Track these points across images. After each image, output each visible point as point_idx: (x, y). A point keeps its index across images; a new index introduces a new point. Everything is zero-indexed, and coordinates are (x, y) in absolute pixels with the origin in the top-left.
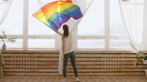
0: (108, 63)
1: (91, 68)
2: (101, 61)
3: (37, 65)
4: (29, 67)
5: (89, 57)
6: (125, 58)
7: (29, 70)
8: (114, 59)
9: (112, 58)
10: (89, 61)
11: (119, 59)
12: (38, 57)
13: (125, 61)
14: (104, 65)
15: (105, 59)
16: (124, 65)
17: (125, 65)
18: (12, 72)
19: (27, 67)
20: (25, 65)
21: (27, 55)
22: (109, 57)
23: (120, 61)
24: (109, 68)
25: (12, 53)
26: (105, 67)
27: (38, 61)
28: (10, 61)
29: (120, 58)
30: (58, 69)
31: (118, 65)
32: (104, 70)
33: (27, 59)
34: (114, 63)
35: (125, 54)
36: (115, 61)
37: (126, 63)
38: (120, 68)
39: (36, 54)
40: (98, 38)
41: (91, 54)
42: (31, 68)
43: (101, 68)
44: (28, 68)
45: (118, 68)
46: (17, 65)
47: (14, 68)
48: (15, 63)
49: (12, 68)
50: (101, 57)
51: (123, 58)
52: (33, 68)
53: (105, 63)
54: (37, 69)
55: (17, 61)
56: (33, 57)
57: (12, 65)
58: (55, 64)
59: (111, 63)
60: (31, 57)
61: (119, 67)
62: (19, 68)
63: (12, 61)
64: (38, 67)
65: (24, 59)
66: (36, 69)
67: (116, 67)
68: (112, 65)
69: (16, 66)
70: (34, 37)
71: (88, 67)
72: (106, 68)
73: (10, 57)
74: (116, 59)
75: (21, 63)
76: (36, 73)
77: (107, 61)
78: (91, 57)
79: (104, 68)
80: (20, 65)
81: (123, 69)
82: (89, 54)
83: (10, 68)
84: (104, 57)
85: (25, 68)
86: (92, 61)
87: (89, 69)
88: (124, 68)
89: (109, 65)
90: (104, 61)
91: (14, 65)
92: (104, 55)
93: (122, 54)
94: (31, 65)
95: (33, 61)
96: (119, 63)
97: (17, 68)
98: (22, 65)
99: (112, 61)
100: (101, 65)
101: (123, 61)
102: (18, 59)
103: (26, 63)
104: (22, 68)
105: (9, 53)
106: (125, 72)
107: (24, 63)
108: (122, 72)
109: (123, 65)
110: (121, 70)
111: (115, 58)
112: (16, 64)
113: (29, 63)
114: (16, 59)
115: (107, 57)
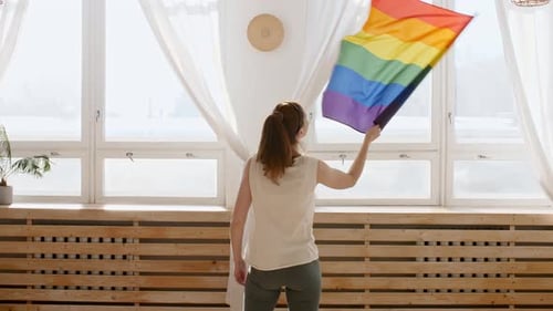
0: (445, 267)
1: (372, 291)
2: (413, 259)
3: (141, 274)
4: (107, 281)
5: (362, 243)
6: (517, 244)
7: (107, 296)
8: (470, 252)
9: (462, 244)
10: (361, 259)
11: (492, 252)
12: (142, 241)
13: (517, 260)
14: (426, 275)
15: (431, 252)
16: (512, 279)
17: (517, 275)
18: (34, 302)
19: (97, 281)
20: (90, 273)
21: (95, 232)
22: (451, 244)
23: (498, 260)
24: (450, 291)
25: (35, 222)
26: (433, 283)
27: (142, 257)
28: (24, 256)
29: (499, 244)
30: (225, 290)
31: (486, 276)
33: (95, 249)
34: (469, 268)
35: (518, 228)
36: (474, 260)
37: (523, 268)
38: (498, 291)
39: (136, 226)
41: (373, 226)
42: (113, 289)
43: (413, 291)
44: (101, 288)
45: (486, 291)
46: (55, 272)
47: (43, 287)
48: (49, 265)
49: (33, 287)
50: (414, 243)
51: (512, 246)
52: (125, 289)
53: (432, 267)
54: (141, 289)
55: (54, 256)
56: (124, 241)
57: (33, 272)
58: (214, 271)
59: (456, 267)
60: (113, 241)
61: (493, 284)
62: (66, 288)
63: (33, 256)
64: (143, 281)
65: (83, 248)
66: (137, 292)
67: (479, 283)
68: (462, 276)
69: (50, 280)
70: (129, 151)
71: (356, 283)
72: (438, 291)
73: (24, 239)
74: (481, 252)
75: (72, 265)
76: (137, 307)
77: (438, 260)
78: (372, 243)
79: (425, 291)
80: (66, 273)
81: (512, 293)
82: (361, 226)
83: (25, 287)
84: (426, 243)
85: (90, 288)
86: (374, 259)
87: (363, 291)
88: (516, 291)
89: (450, 276)
90: (426, 259)
91: (43, 272)
92: (427, 235)
93: (506, 228)
94: (113, 273)
95: (125, 257)
96: (492, 268)
97: (55, 288)
98: (78, 273)
99: (462, 260)
100: (414, 275)
101: (508, 260)
102: (60, 248)
103: (96, 265)
104: (78, 288)
105: (23, 222)
106: (517, 307)
107: (84, 265)
108: (506, 306)
109: (508, 276)
110: (499, 299)
111: (475, 244)
112: (49, 269)
113: (108, 266)
114: (49, 248)
115: (439, 243)
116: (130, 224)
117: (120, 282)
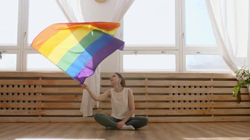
0: (182, 97)
1: (149, 109)
2: (168, 94)
3: (42, 102)
4: (27, 105)
5: (144, 87)
6: (214, 87)
7: (26, 112)
8: (193, 90)
9: (190, 87)
10: (144, 94)
11: (203, 90)
12: (43, 86)
13: (214, 94)
14: (174, 101)
15: (176, 90)
16: (213, 102)
17: (215, 101)
19: (21, 105)
20: (18, 102)
21: (22, 82)
22: (184, 87)
23: (206, 94)
24: (185, 109)
26: (177, 105)
27: (43, 94)
29: (206, 87)
31: (201, 101)
32: (175, 112)
33: (21, 90)
34: (193, 98)
35: (214, 80)
36: (195, 94)
37: (217, 98)
38: (206, 108)
39: (41, 80)
40: (163, 51)
41: (149, 79)
42: (29, 109)
43: (168, 109)
44: (24, 109)
45: (201, 108)
46: (2, 101)
50: (168, 87)
51: (212, 88)
52: (35, 109)
53: (176, 97)
54: (42, 109)
55: (2, 94)
56: (35, 86)
59: (187, 98)
60: (30, 86)
61: (204, 105)
62: (7, 109)
64: (43, 105)
65: (16, 90)
66: (40, 110)
67: (198, 105)
68: (190, 101)
72: (179, 109)
74: (198, 90)
75: (10, 98)
76: (40, 117)
77: (179, 94)
78: (149, 87)
79: (174, 109)
80: (7, 101)
81: (213, 109)
82: (144, 79)
84: (173, 87)
85: (18, 109)
86: (150, 94)
87: (145, 109)
89: (184, 101)
90: (174, 94)
92: (174, 83)
93: (209, 79)
94: (29, 102)
95: (35, 94)
96: (203, 98)
97: (2, 109)
98: (13, 101)
99: (190, 94)
100: (168, 101)
101: (211, 94)
102: (5, 90)
103: (21, 97)
104: (13, 109)
106: (215, 115)
107: (16, 98)
108: (210, 115)
109: (211, 101)
110: (207, 112)
111: (195, 87)
113: (27, 98)
115: (179, 87)
116: (37, 78)
117: (33, 105)
